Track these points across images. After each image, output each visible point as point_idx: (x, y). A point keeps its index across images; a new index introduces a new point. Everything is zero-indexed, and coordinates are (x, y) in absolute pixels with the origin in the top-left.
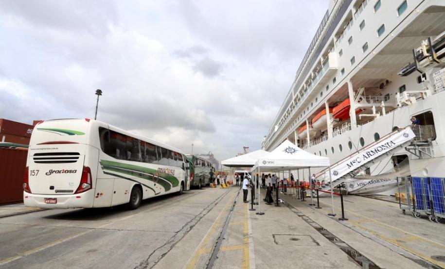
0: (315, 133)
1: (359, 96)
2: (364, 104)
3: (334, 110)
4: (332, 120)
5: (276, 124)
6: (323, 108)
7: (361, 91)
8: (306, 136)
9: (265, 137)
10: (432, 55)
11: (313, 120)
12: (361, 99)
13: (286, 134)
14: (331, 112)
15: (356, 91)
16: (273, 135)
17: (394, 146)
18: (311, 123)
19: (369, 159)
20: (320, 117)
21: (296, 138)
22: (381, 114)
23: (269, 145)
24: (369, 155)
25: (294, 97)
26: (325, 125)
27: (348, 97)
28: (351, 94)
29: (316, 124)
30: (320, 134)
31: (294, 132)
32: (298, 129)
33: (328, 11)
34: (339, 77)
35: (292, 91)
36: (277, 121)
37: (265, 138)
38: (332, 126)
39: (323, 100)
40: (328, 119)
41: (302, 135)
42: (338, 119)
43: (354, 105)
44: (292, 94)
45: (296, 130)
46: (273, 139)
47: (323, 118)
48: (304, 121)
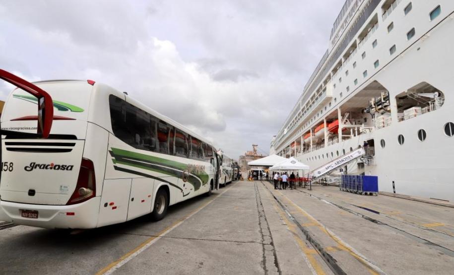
0: (317, 140)
1: (345, 119)
2: (348, 125)
3: (330, 125)
4: (328, 132)
5: (285, 127)
6: (322, 122)
7: (347, 115)
8: (310, 142)
9: (275, 136)
10: (376, 108)
11: (316, 130)
12: (347, 121)
13: (294, 138)
14: (327, 126)
15: (343, 115)
16: (283, 137)
17: (352, 158)
18: (314, 131)
19: (338, 165)
20: (320, 129)
21: (302, 143)
22: (355, 136)
23: (279, 145)
24: (338, 163)
25: (302, 108)
26: (323, 135)
27: (337, 119)
28: (340, 117)
29: (318, 134)
30: (320, 142)
31: (301, 137)
32: (304, 135)
33: (328, 50)
34: (333, 104)
35: (300, 101)
36: (287, 125)
37: (274, 138)
38: (328, 138)
39: (323, 116)
40: (325, 131)
41: (306, 141)
42: (333, 133)
43: (341, 126)
44: (299, 105)
45: (302, 135)
46: (283, 140)
47: (322, 130)
48: (308, 130)
